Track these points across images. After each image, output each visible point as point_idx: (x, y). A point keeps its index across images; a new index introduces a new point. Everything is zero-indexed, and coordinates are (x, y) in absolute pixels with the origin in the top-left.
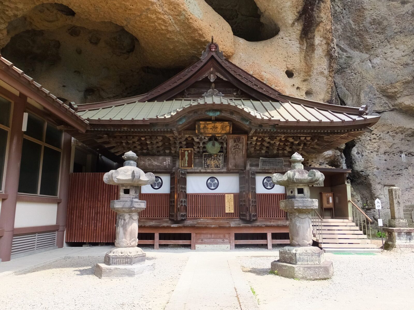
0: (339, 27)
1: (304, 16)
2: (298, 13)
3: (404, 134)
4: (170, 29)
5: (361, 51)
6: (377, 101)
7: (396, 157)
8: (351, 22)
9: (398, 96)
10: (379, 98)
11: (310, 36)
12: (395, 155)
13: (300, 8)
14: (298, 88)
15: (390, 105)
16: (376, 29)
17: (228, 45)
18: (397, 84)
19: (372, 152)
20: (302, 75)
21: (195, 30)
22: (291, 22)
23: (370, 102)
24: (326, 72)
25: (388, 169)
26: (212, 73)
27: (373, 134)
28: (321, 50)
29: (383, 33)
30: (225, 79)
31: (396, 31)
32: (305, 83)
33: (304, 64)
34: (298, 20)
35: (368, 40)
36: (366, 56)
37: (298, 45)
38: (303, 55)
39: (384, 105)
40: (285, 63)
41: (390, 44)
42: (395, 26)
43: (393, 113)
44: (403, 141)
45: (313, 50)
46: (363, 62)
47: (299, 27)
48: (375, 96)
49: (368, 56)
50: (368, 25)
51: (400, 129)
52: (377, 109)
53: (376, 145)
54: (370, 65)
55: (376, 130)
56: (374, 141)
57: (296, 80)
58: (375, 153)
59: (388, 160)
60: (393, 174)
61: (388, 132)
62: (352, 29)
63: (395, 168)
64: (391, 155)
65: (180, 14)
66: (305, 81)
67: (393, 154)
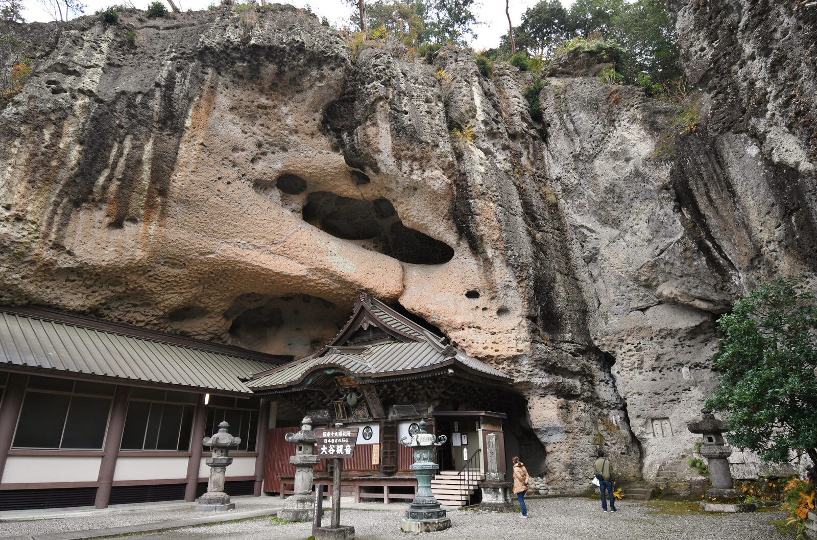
0: (583, 201)
1: (464, 234)
2: (456, 232)
3: (677, 337)
4: (332, 288)
5: (613, 227)
6: (633, 295)
7: (672, 374)
8: (592, 193)
9: (654, 284)
10: (635, 289)
11: (481, 250)
12: (672, 369)
13: (455, 229)
14: (485, 309)
15: (652, 297)
16: (614, 198)
17: (392, 285)
18: (643, 269)
19: (631, 370)
20: (487, 293)
21: (352, 283)
22: (455, 243)
23: (624, 297)
24: (514, 284)
25: (656, 393)
26: (365, 322)
27: (628, 344)
28: (499, 262)
29: (621, 202)
30: (375, 326)
31: (631, 197)
32: (495, 301)
33: (485, 282)
34: (460, 239)
35: (612, 212)
36: (616, 232)
37: (475, 262)
38: (482, 272)
39: (646, 298)
40: (462, 285)
41: (632, 214)
42: (627, 192)
43: (660, 307)
44: (679, 348)
45: (491, 264)
46: (614, 242)
47: (465, 245)
48: (628, 289)
49: (618, 232)
50: (604, 195)
51: (665, 332)
52: (636, 306)
53: (634, 359)
54: (624, 243)
55: (630, 338)
56: (630, 353)
57: (481, 301)
58: (637, 371)
59: (658, 380)
60: (664, 400)
61: (652, 339)
62: (594, 201)
63: (667, 391)
64: (665, 371)
65: (332, 275)
66: (493, 298)
67: (668, 369)
